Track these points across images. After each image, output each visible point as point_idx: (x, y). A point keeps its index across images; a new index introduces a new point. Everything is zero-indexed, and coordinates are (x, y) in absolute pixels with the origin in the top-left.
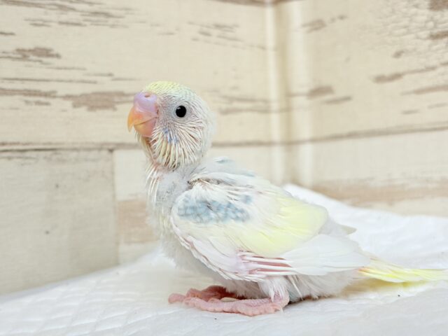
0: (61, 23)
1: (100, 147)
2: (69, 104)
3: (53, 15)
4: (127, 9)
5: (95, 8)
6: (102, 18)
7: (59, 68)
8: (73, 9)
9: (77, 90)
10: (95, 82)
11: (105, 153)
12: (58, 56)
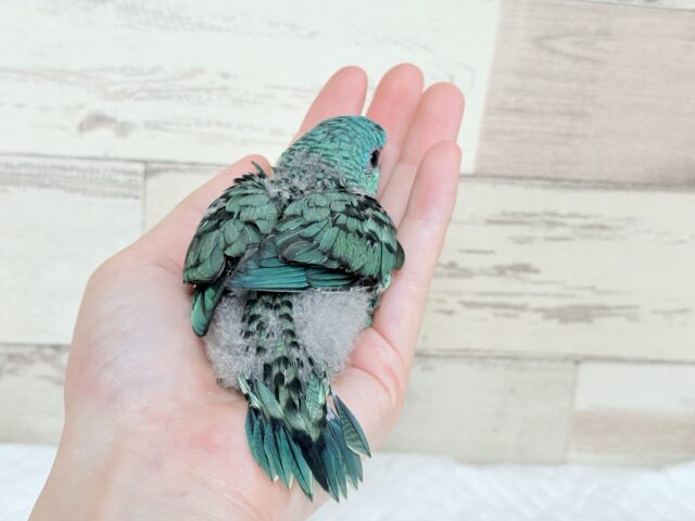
0: (546, 239)
1: (566, 359)
2: (538, 317)
3: (540, 232)
4: (629, 220)
5: (590, 221)
6: (596, 231)
7: (535, 283)
8: (563, 225)
9: (552, 303)
10: (573, 296)
11: (570, 365)
12: (537, 271)
